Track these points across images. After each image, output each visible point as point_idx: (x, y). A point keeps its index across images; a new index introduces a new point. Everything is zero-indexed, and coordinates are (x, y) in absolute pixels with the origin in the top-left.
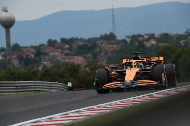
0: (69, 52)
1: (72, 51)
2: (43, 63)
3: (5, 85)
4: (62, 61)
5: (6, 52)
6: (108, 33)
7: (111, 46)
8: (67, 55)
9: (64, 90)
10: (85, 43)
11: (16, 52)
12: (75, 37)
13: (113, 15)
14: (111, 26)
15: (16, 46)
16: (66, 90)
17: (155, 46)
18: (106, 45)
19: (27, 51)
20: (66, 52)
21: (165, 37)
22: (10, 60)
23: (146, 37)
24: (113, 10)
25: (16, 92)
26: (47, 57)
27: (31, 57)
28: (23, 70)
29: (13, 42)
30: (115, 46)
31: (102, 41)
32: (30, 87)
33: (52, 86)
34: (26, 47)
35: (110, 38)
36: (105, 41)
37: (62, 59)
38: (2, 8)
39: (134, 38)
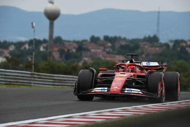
0: (111, 50)
1: (114, 50)
4: (103, 58)
5: (48, 44)
6: (152, 35)
7: (153, 48)
8: (108, 53)
10: (128, 43)
11: (58, 44)
12: (118, 35)
13: (158, 18)
15: (59, 39)
18: (148, 47)
19: (69, 45)
20: (108, 50)
22: (51, 53)
23: (189, 43)
24: (159, 12)
25: (54, 85)
26: (89, 53)
27: (72, 52)
28: (63, 64)
29: (56, 35)
30: (157, 49)
31: (145, 43)
34: (69, 41)
35: (153, 40)
36: (148, 43)
37: (103, 56)
39: (177, 43)
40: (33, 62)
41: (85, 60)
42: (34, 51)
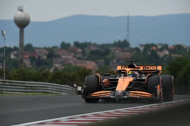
0: (82, 56)
1: (84, 55)
2: (55, 65)
3: (15, 84)
4: (74, 64)
5: (19, 51)
6: (122, 40)
7: (124, 53)
8: (79, 59)
9: (73, 94)
10: (98, 49)
11: (28, 52)
12: (88, 41)
13: (128, 23)
14: (126, 33)
15: (29, 47)
16: (76, 94)
17: (168, 56)
18: (119, 52)
19: (40, 52)
20: (78, 56)
21: (179, 48)
22: (21, 60)
23: (159, 47)
24: (128, 17)
25: (25, 92)
26: (60, 59)
27: (43, 59)
28: (34, 71)
29: (26, 43)
30: (128, 53)
31: (115, 48)
32: (39, 88)
33: (61, 89)
34: (39, 48)
35: (123, 45)
36: (118, 48)
37: (74, 62)
38: (18, 7)
39: (147, 47)
40: (4, 70)
41: (56, 66)
42: (4, 59)
